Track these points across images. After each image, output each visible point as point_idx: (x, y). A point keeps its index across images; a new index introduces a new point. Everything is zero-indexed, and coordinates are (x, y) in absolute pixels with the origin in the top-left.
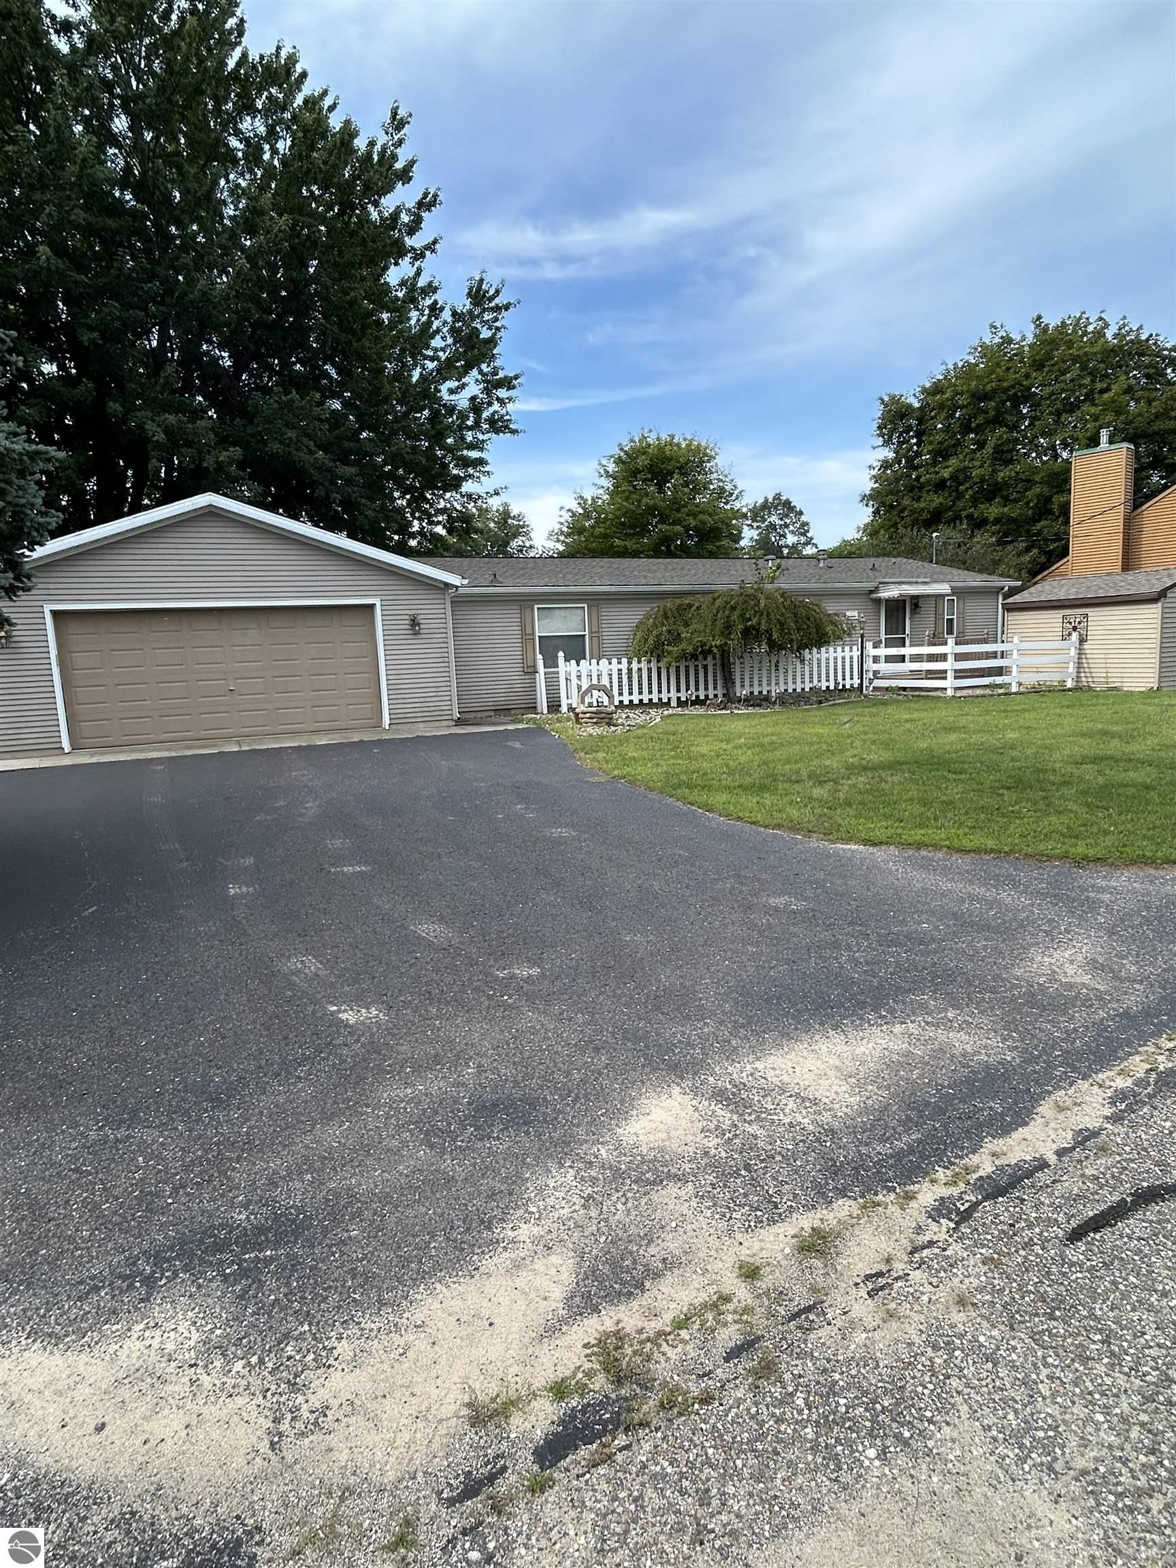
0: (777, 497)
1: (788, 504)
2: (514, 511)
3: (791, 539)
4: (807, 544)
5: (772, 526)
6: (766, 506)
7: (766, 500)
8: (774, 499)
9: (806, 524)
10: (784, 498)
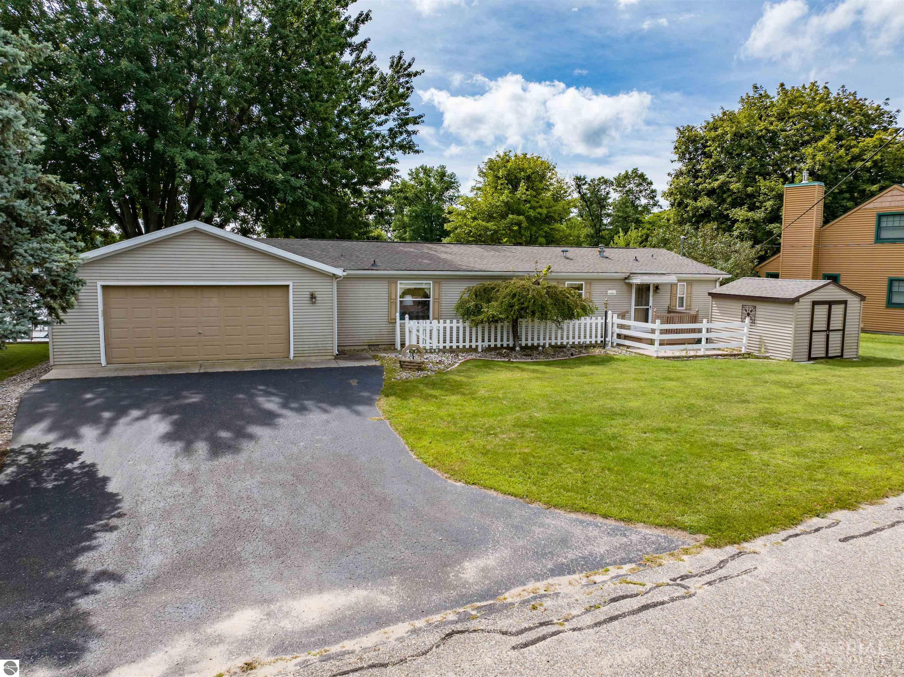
0: (635, 171)
1: (642, 177)
2: (449, 171)
3: (643, 201)
4: (655, 205)
5: (630, 191)
6: (626, 176)
7: (627, 173)
8: (633, 172)
9: (653, 191)
10: (639, 172)
